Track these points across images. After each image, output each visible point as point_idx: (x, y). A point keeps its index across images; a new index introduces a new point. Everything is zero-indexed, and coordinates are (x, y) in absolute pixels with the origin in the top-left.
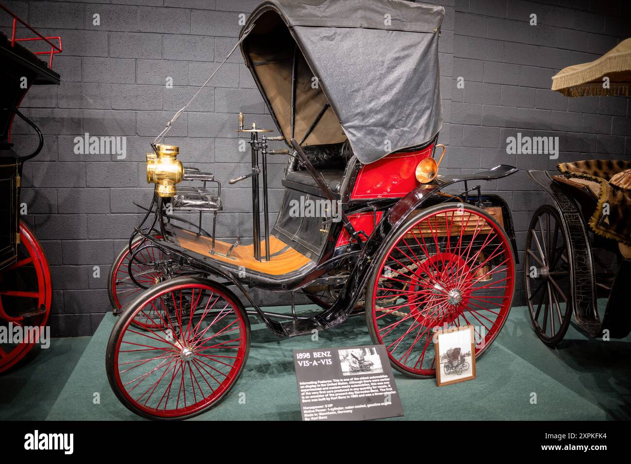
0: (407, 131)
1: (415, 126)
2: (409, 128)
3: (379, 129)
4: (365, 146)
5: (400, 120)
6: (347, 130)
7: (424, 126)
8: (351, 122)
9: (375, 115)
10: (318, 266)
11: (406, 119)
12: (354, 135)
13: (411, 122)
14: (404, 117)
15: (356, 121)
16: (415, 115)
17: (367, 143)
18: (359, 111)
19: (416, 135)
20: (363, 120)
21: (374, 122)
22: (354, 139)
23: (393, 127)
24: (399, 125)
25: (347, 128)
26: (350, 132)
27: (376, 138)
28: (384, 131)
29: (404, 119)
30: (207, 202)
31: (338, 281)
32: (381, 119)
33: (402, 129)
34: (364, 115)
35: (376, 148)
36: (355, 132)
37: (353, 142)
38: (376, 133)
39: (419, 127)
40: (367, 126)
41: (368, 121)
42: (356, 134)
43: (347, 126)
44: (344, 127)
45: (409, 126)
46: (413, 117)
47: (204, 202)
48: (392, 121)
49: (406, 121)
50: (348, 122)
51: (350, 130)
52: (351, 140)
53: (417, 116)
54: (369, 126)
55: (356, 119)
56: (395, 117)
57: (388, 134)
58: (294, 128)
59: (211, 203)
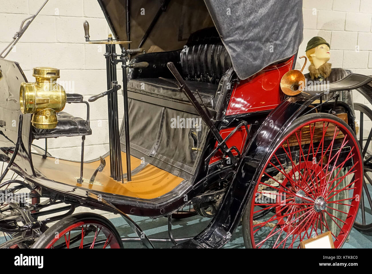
0: (279, 44)
1: (286, 39)
2: (281, 41)
3: (256, 43)
4: (244, 61)
5: (274, 33)
6: (227, 45)
7: (293, 38)
8: (232, 37)
9: (253, 29)
10: (193, 185)
11: (279, 33)
12: (234, 50)
13: (283, 34)
14: (277, 30)
15: (237, 35)
16: (286, 27)
17: (245, 58)
18: (240, 25)
19: (286, 48)
20: (243, 34)
21: (252, 36)
22: (234, 54)
23: (267, 40)
24: (272, 39)
25: (228, 43)
26: (231, 48)
27: (253, 52)
28: (261, 45)
29: (277, 32)
30: (76, 127)
31: (210, 197)
32: (259, 32)
33: (275, 42)
34: (243, 29)
35: (253, 63)
36: (235, 47)
37: (233, 58)
38: (254, 48)
39: (289, 40)
40: (246, 41)
41: (247, 35)
42: (237, 50)
43: (228, 41)
44: (225, 42)
45: (281, 38)
46: (284, 29)
47: (73, 127)
48: (268, 34)
49: (278, 35)
50: (229, 36)
51: (230, 45)
52: (232, 56)
53: (287, 29)
54: (248, 40)
55: (236, 34)
56: (270, 30)
57: (264, 49)
58: (129, 35)
59: (80, 127)
